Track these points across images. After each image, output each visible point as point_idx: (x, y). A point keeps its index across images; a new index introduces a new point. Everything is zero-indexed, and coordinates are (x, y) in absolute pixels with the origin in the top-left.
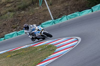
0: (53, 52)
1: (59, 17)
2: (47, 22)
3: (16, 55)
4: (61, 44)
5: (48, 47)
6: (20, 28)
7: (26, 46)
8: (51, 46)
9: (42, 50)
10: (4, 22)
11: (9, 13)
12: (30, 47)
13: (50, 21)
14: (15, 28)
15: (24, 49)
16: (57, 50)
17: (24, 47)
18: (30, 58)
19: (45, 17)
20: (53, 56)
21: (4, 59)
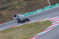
0: (50, 25)
1: (54, 4)
2: (47, 7)
3: (28, 27)
4: (55, 20)
5: (47, 22)
6: (31, 11)
7: (35, 21)
8: (49, 21)
9: (44, 24)
10: (21, 7)
11: (24, 2)
12: (36, 22)
13: (48, 7)
14: (28, 10)
15: (33, 23)
16: (53, 23)
17: (33, 22)
18: (37, 28)
19: (45, 4)
20: (50, 27)
21: (21, 29)
